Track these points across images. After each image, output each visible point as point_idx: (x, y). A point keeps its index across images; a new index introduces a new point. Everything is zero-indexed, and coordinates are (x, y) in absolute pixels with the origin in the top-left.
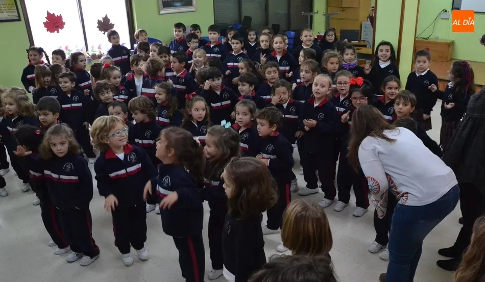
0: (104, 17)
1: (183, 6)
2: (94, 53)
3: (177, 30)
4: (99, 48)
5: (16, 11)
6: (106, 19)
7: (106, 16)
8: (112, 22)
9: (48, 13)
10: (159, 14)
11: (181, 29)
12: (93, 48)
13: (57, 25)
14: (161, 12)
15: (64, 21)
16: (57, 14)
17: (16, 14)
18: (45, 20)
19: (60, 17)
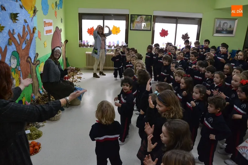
0: (186, 33)
1: (227, 33)
3: (205, 42)
4: (180, 46)
6: (187, 35)
7: (187, 33)
8: (189, 36)
9: (163, 29)
10: (213, 36)
11: (207, 42)
12: (177, 45)
13: (165, 34)
14: (214, 35)
15: (168, 33)
16: (166, 30)
17: (150, 28)
18: (160, 32)
19: (167, 31)
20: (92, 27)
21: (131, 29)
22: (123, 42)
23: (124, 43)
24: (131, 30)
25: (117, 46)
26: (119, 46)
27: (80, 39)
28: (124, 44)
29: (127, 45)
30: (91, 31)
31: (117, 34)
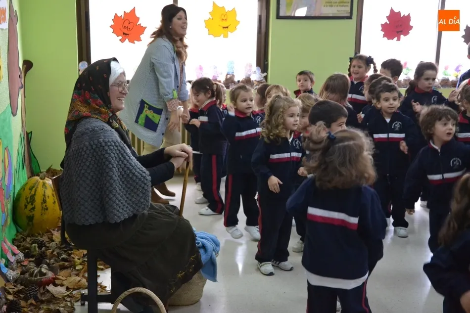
2: (446, 77)
4: (458, 69)
5: (349, 5)
9: (392, 11)
12: (446, 68)
13: (400, 29)
15: (411, 24)
16: (404, 13)
17: (348, 9)
18: (385, 21)
19: (408, 18)
20: (128, 11)
21: (281, 14)
22: (251, 66)
23: (254, 68)
24: (278, 17)
25: (226, 79)
26: (236, 80)
27: (84, 56)
28: (255, 72)
29: (266, 78)
30: (126, 24)
31: (226, 36)
